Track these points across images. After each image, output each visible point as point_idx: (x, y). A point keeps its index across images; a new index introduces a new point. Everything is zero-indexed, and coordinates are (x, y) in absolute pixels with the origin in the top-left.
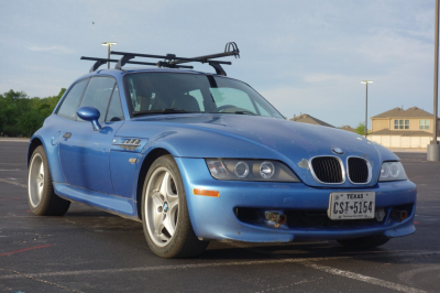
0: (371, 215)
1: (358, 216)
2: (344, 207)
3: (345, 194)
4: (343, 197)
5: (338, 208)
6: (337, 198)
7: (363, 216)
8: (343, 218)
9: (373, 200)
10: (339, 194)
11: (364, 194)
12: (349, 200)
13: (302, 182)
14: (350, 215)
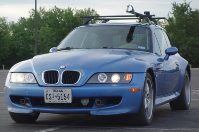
0: (70, 101)
1: (60, 101)
2: (52, 96)
3: (51, 89)
4: (50, 91)
5: (48, 97)
6: (47, 91)
7: (64, 101)
8: (52, 102)
9: (70, 93)
10: (48, 89)
11: (64, 90)
12: (54, 93)
13: (38, 83)
14: (55, 100)
